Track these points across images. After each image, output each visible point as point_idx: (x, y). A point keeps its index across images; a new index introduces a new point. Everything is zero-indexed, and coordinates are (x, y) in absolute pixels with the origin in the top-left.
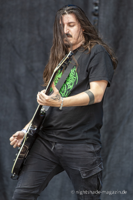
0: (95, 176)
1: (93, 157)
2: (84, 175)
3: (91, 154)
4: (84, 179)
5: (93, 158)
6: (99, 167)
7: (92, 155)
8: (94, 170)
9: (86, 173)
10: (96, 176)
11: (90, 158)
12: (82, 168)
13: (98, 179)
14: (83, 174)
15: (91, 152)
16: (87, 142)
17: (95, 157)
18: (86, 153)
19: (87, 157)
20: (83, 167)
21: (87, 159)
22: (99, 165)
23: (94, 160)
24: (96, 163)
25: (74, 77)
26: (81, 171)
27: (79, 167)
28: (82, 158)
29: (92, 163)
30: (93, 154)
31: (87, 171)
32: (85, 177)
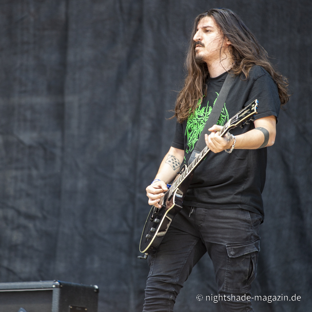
0: (247, 257)
1: (248, 228)
2: (232, 253)
3: (246, 223)
4: (231, 258)
5: (247, 230)
6: (254, 246)
7: (247, 226)
8: (246, 248)
9: (235, 250)
10: (249, 257)
11: (244, 229)
12: (230, 242)
13: (251, 263)
14: (230, 252)
15: (245, 221)
16: (241, 207)
17: (251, 230)
18: (239, 221)
19: (240, 227)
20: (232, 241)
21: (239, 230)
22: (254, 243)
23: (249, 233)
24: (251, 239)
25: (223, 116)
26: (228, 247)
27: (226, 242)
28: (233, 229)
29: (245, 237)
30: (248, 224)
31: (237, 248)
32: (233, 255)
